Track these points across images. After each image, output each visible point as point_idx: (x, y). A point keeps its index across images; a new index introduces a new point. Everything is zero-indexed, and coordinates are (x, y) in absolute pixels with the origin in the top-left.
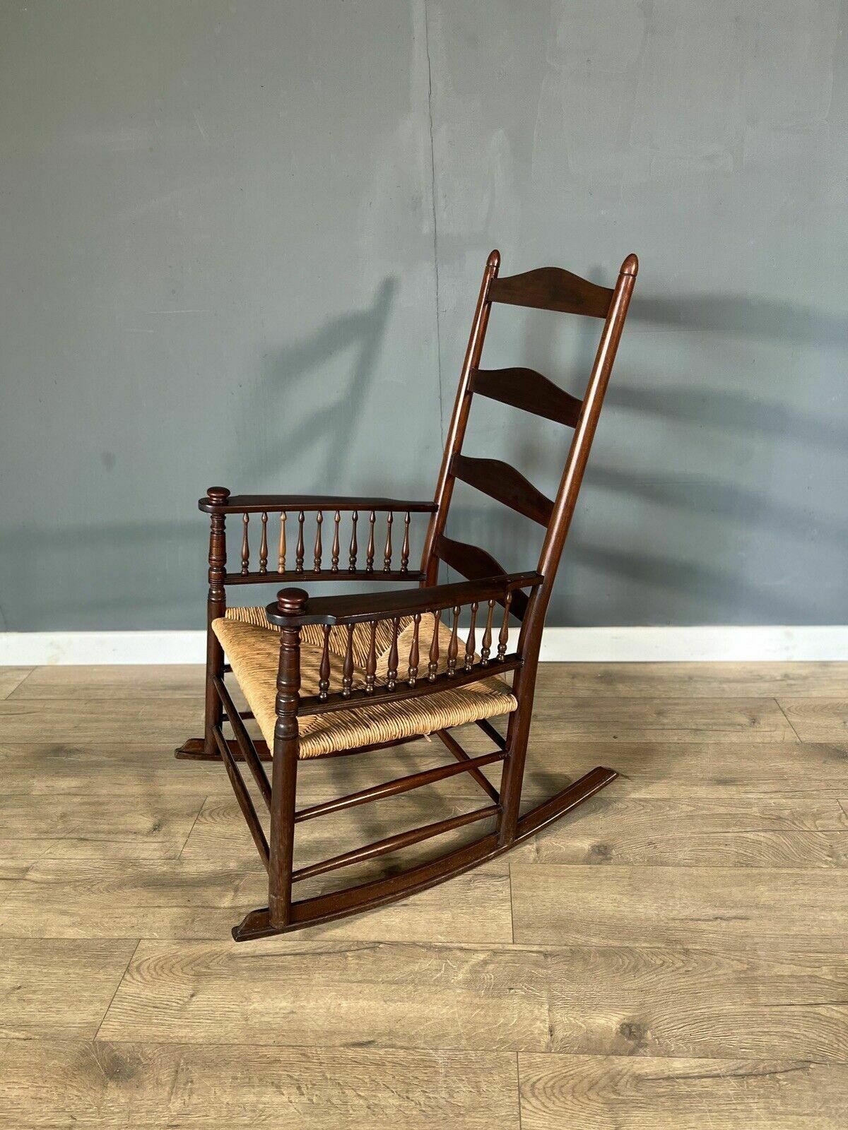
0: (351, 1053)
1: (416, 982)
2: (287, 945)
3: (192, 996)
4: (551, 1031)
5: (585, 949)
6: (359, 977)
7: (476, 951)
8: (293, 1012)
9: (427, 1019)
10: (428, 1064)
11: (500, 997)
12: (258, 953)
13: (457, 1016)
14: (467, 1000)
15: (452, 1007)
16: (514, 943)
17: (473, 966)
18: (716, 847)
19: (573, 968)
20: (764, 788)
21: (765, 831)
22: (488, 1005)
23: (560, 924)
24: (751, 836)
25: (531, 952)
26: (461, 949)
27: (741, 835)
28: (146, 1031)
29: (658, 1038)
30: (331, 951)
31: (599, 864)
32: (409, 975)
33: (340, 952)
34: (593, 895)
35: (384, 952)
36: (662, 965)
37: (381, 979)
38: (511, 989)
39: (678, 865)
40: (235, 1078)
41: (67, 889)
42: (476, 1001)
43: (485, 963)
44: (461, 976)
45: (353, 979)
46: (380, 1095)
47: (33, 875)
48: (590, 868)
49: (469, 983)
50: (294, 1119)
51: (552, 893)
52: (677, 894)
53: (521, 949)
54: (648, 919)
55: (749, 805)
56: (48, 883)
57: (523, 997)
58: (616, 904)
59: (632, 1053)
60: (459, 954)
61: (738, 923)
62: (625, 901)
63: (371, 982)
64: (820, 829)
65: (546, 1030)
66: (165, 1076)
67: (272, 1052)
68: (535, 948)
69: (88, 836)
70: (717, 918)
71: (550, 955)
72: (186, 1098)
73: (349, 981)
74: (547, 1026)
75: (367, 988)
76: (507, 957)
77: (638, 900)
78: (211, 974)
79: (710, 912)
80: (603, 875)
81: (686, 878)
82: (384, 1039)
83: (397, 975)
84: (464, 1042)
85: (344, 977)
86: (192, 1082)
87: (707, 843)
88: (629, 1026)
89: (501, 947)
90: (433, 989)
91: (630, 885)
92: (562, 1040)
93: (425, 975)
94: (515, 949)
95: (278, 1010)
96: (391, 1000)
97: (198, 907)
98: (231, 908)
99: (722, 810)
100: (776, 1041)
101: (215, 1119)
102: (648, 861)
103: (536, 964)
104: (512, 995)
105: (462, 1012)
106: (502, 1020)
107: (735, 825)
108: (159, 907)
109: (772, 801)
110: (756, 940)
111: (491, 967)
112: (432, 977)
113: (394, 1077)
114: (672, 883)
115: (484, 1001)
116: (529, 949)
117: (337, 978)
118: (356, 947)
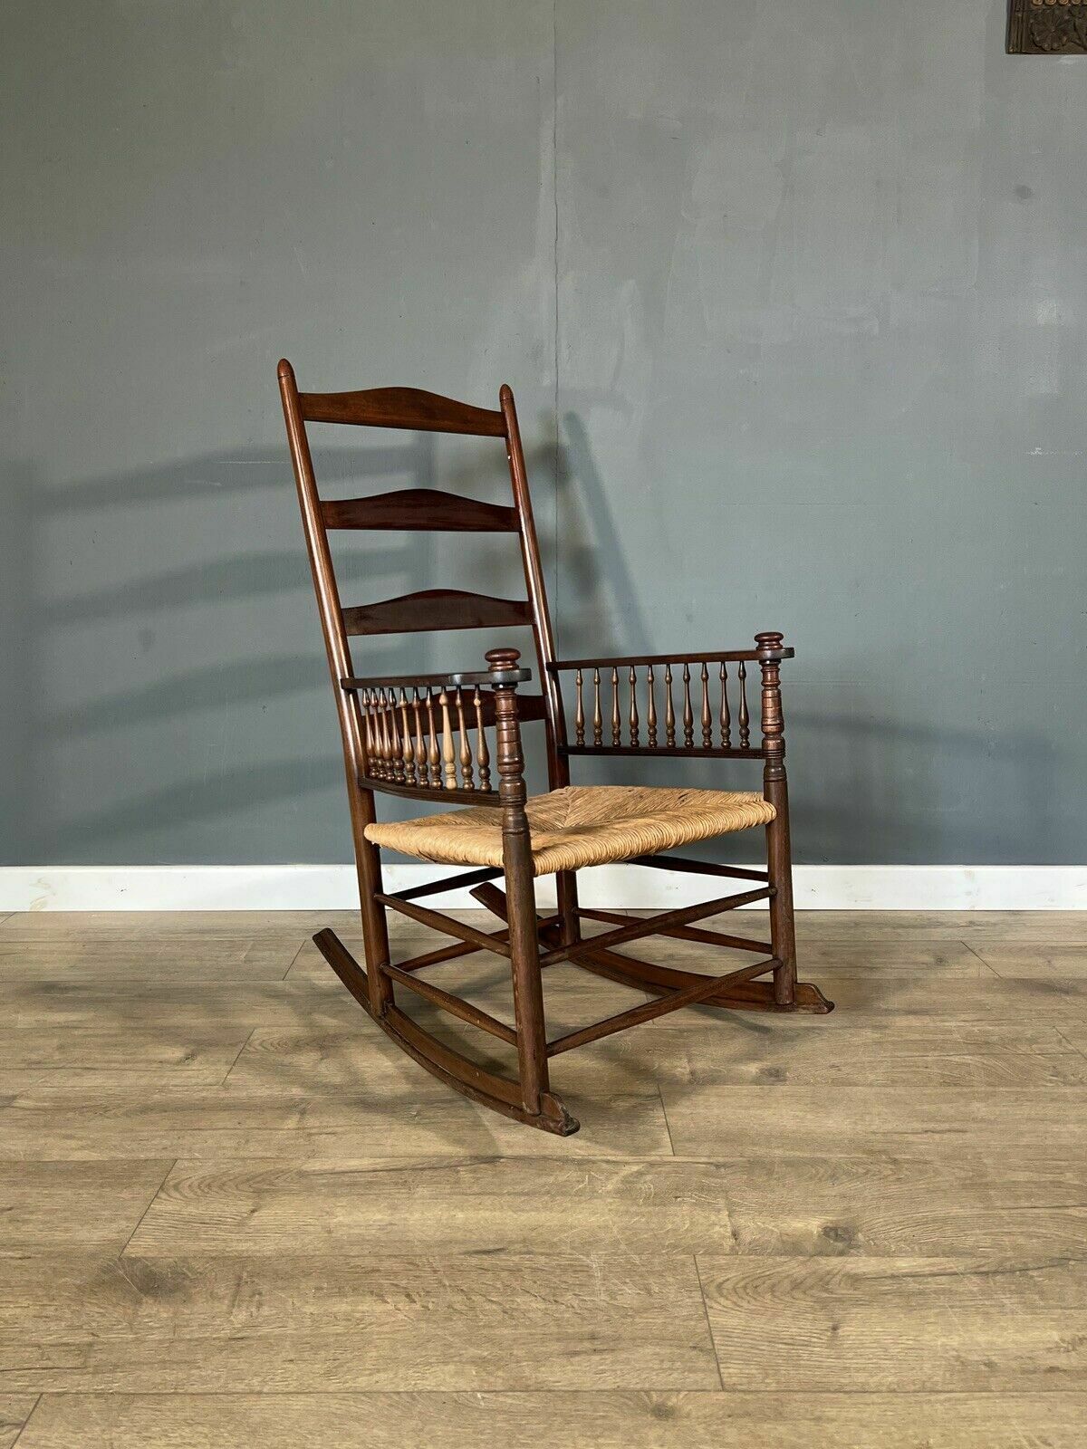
0: (474, 1261)
1: (553, 1193)
2: (377, 1161)
3: (253, 1211)
4: (735, 1235)
5: (767, 1160)
6: (476, 1189)
7: (627, 1163)
8: (391, 1224)
9: (572, 1227)
10: (579, 1269)
11: (664, 1205)
12: (337, 1169)
13: (610, 1223)
14: (622, 1208)
15: (603, 1215)
16: (675, 1155)
17: (624, 1177)
18: (914, 1069)
19: (753, 1178)
20: (963, 1017)
21: (973, 1055)
22: (649, 1212)
23: (726, 1138)
24: (955, 1059)
25: (698, 1163)
26: (608, 1162)
28: (191, 1247)
29: (872, 1240)
30: (436, 1166)
31: (772, 1084)
32: (543, 1186)
33: (448, 1167)
34: (770, 1112)
35: (506, 1166)
36: (866, 1173)
37: (506, 1191)
38: (677, 1197)
39: (870, 1085)
40: (319, 1289)
41: (71, 1115)
42: (634, 1209)
43: (640, 1174)
44: (610, 1187)
45: (468, 1191)
46: (519, 1300)
47: (22, 1103)
48: (762, 1089)
49: (621, 1193)
50: (405, 1326)
51: (716, 1111)
52: (874, 1111)
53: (685, 1160)
54: (841, 1133)
55: (950, 1032)
56: (45, 1110)
57: (694, 1204)
58: (798, 1121)
59: (841, 1254)
60: (604, 1166)
61: (953, 1136)
62: (810, 1117)
63: (493, 1194)
64: (1038, 1052)
65: (729, 1234)
66: (221, 1290)
67: (370, 1262)
68: (703, 1160)
69: (97, 1065)
70: (926, 1131)
71: (723, 1166)
72: (253, 1309)
73: (463, 1194)
74: (729, 1230)
75: (488, 1200)
76: (667, 1169)
78: (278, 1191)
79: (918, 1126)
80: (778, 1094)
81: (882, 1097)
82: (517, 1247)
83: (527, 1187)
84: (623, 1247)
85: (457, 1190)
86: (260, 1294)
87: (902, 1066)
88: (835, 1229)
89: (659, 1160)
90: (576, 1198)
91: (814, 1103)
92: (750, 1243)
93: (565, 1186)
94: (676, 1160)
95: (371, 1222)
96: (523, 1211)
97: (253, 1128)
98: (298, 1129)
99: (917, 1037)
100: (1021, 1240)
101: (295, 1330)
102: (832, 1082)
103: (706, 1174)
104: (680, 1203)
105: (616, 1219)
106: (669, 1227)
107: (935, 1050)
108: (200, 1129)
109: (976, 1029)
110: (979, 1150)
111: (649, 1178)
112: (573, 1188)
113: (535, 1282)
114: (864, 1101)
115: (643, 1209)
116: (694, 1160)
117: (447, 1191)
118: (469, 1162)
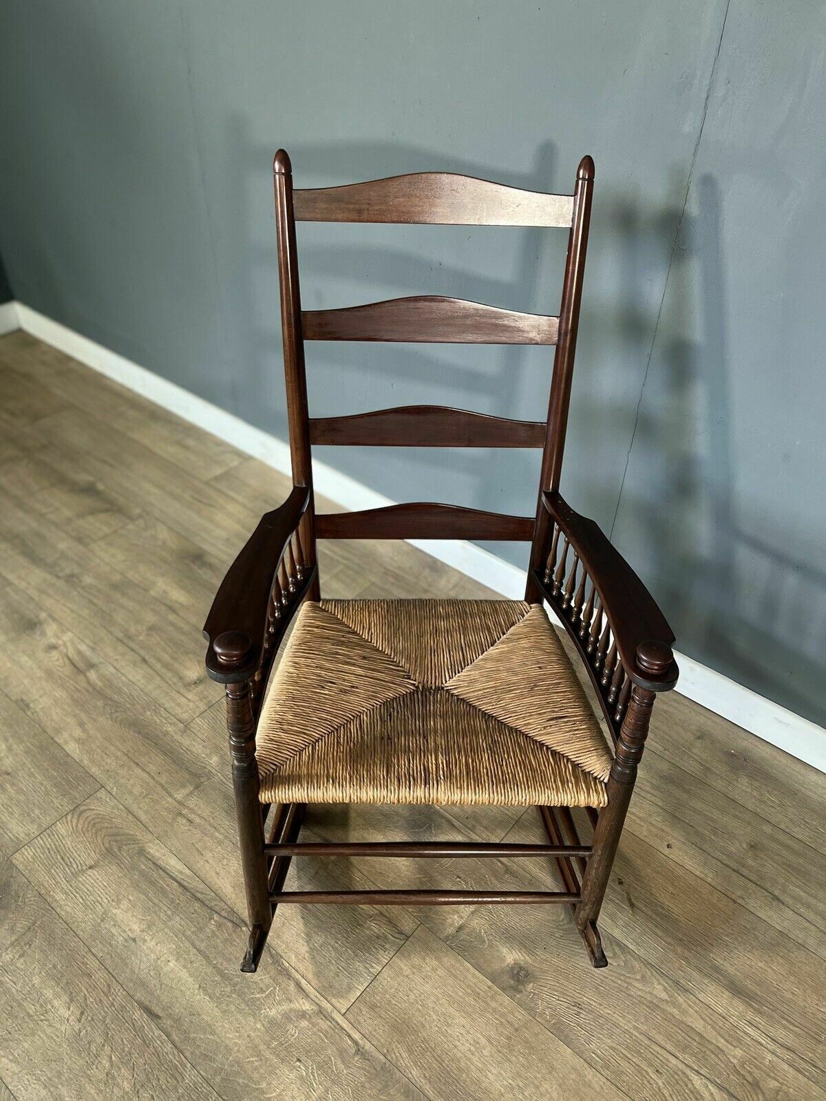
0: (138, 1014)
1: (237, 988)
2: (184, 871)
3: (91, 867)
5: (398, 1074)
6: (203, 946)
7: (307, 996)
8: (134, 940)
9: (213, 1033)
10: (177, 1075)
11: (283, 1061)
12: (160, 862)
13: (236, 1049)
14: (257, 1040)
15: (239, 1037)
16: (343, 1015)
17: (291, 1010)
19: (367, 1085)
22: (267, 1059)
23: (402, 1028)
24: (697, 1082)
25: (349, 1036)
26: (298, 985)
27: (688, 1071)
28: (42, 876)
30: (207, 903)
31: (503, 989)
33: (211, 908)
34: (463, 1021)
35: (239, 936)
37: (215, 962)
38: (299, 1060)
39: (579, 1054)
40: (55, 967)
41: (100, 703)
42: (263, 1048)
43: (303, 1015)
44: (273, 1013)
45: (198, 943)
46: (123, 1070)
47: (92, 675)
48: (489, 987)
49: (273, 1025)
50: (58, 1037)
51: (427, 987)
52: (546, 1086)
53: (344, 1026)
56: (94, 688)
57: (301, 1078)
58: (472, 1048)
60: (292, 987)
62: (486, 1052)
63: (207, 958)
66: (22, 924)
67: (93, 964)
68: (356, 1036)
69: (150, 660)
71: (362, 1054)
72: (17, 956)
73: (193, 945)
75: (199, 962)
76: (324, 1025)
77: (499, 1063)
78: (116, 857)
80: (494, 1004)
81: (573, 1076)
82: (169, 1022)
84: (218, 1079)
85: (194, 937)
86: (30, 945)
87: (639, 1053)
89: (329, 1011)
90: (243, 1006)
91: (509, 1038)
93: (249, 988)
94: (340, 1022)
95: (127, 929)
96: (205, 990)
97: (161, 784)
98: (180, 802)
101: (17, 991)
102: (554, 1024)
103: (342, 1053)
104: (294, 1067)
105: (243, 1048)
106: (264, 1085)
108: (138, 765)
111: (304, 1023)
112: (253, 993)
113: (145, 1064)
114: (552, 1069)
115: (268, 1054)
116: (350, 1032)
117: (188, 933)
118: (226, 915)
